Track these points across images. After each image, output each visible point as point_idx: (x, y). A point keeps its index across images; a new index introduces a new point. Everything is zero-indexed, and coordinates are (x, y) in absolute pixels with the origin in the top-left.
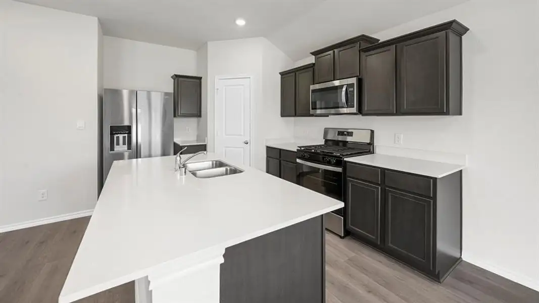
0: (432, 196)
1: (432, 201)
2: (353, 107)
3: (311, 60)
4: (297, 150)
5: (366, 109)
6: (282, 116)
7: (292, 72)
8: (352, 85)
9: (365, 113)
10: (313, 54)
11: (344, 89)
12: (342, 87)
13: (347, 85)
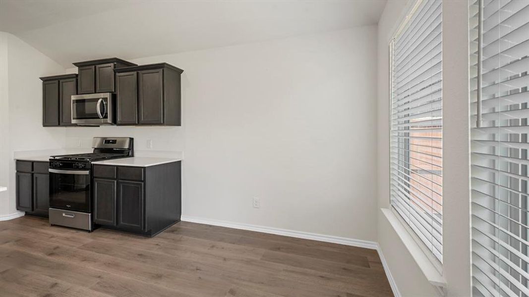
0: (143, 180)
1: (143, 183)
2: (107, 118)
3: (75, 70)
4: (50, 160)
5: (119, 120)
6: (44, 126)
7: (55, 79)
8: (106, 99)
9: (119, 123)
10: (75, 64)
11: (100, 101)
12: (97, 100)
13: (102, 98)
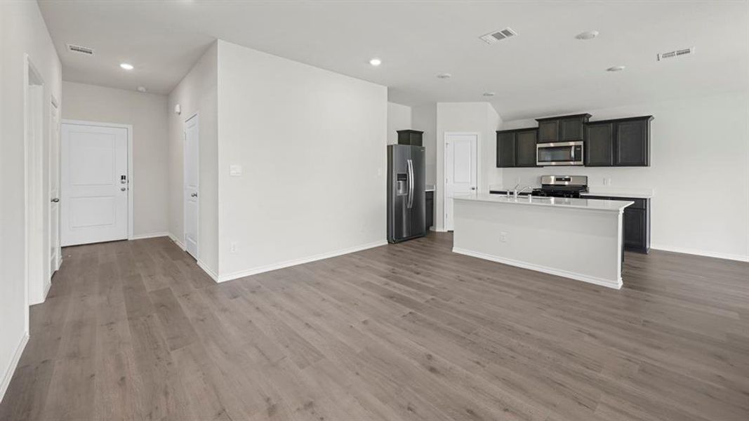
2: (580, 160)
5: (589, 162)
6: (498, 167)
7: (512, 132)
8: (579, 146)
9: (589, 165)
10: (537, 120)
11: (573, 148)
12: (571, 147)
13: (576, 145)
